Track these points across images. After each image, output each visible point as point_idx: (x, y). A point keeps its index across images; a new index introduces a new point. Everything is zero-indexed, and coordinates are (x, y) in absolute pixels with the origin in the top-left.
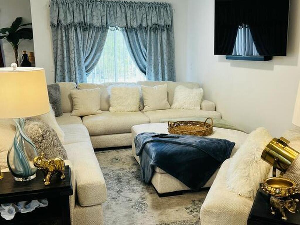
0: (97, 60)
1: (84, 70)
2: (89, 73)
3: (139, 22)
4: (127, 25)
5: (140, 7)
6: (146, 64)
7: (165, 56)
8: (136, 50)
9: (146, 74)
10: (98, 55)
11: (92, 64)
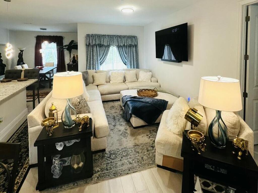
0: (105, 59)
1: (99, 64)
2: (102, 65)
3: (124, 44)
4: (118, 45)
5: (124, 37)
6: (126, 61)
7: (135, 57)
8: (122, 55)
9: (127, 65)
10: (106, 57)
11: (103, 61)
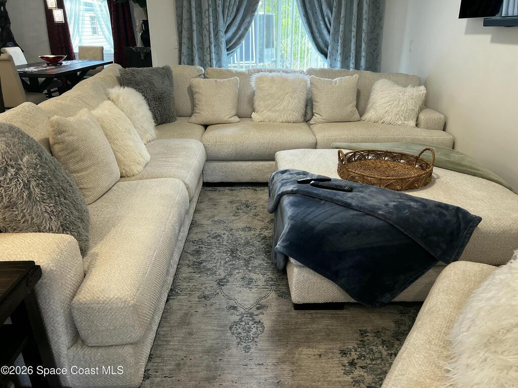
1: (223, 46)
2: (233, 52)
6: (328, 38)
7: (364, 26)
8: (314, 13)
9: (328, 56)
11: (238, 36)
